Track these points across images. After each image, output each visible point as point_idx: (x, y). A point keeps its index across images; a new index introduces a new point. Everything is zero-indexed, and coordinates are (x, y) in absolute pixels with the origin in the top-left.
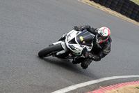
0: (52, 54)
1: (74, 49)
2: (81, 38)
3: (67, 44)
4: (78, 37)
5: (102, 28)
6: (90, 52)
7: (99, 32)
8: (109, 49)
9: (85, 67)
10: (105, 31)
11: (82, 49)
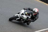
0: (14, 19)
1: (23, 17)
2: (26, 13)
3: (20, 15)
4: (25, 12)
5: (35, 9)
6: (30, 18)
7: (34, 10)
8: (38, 17)
9: (28, 24)
10: (36, 10)
11: (26, 17)
